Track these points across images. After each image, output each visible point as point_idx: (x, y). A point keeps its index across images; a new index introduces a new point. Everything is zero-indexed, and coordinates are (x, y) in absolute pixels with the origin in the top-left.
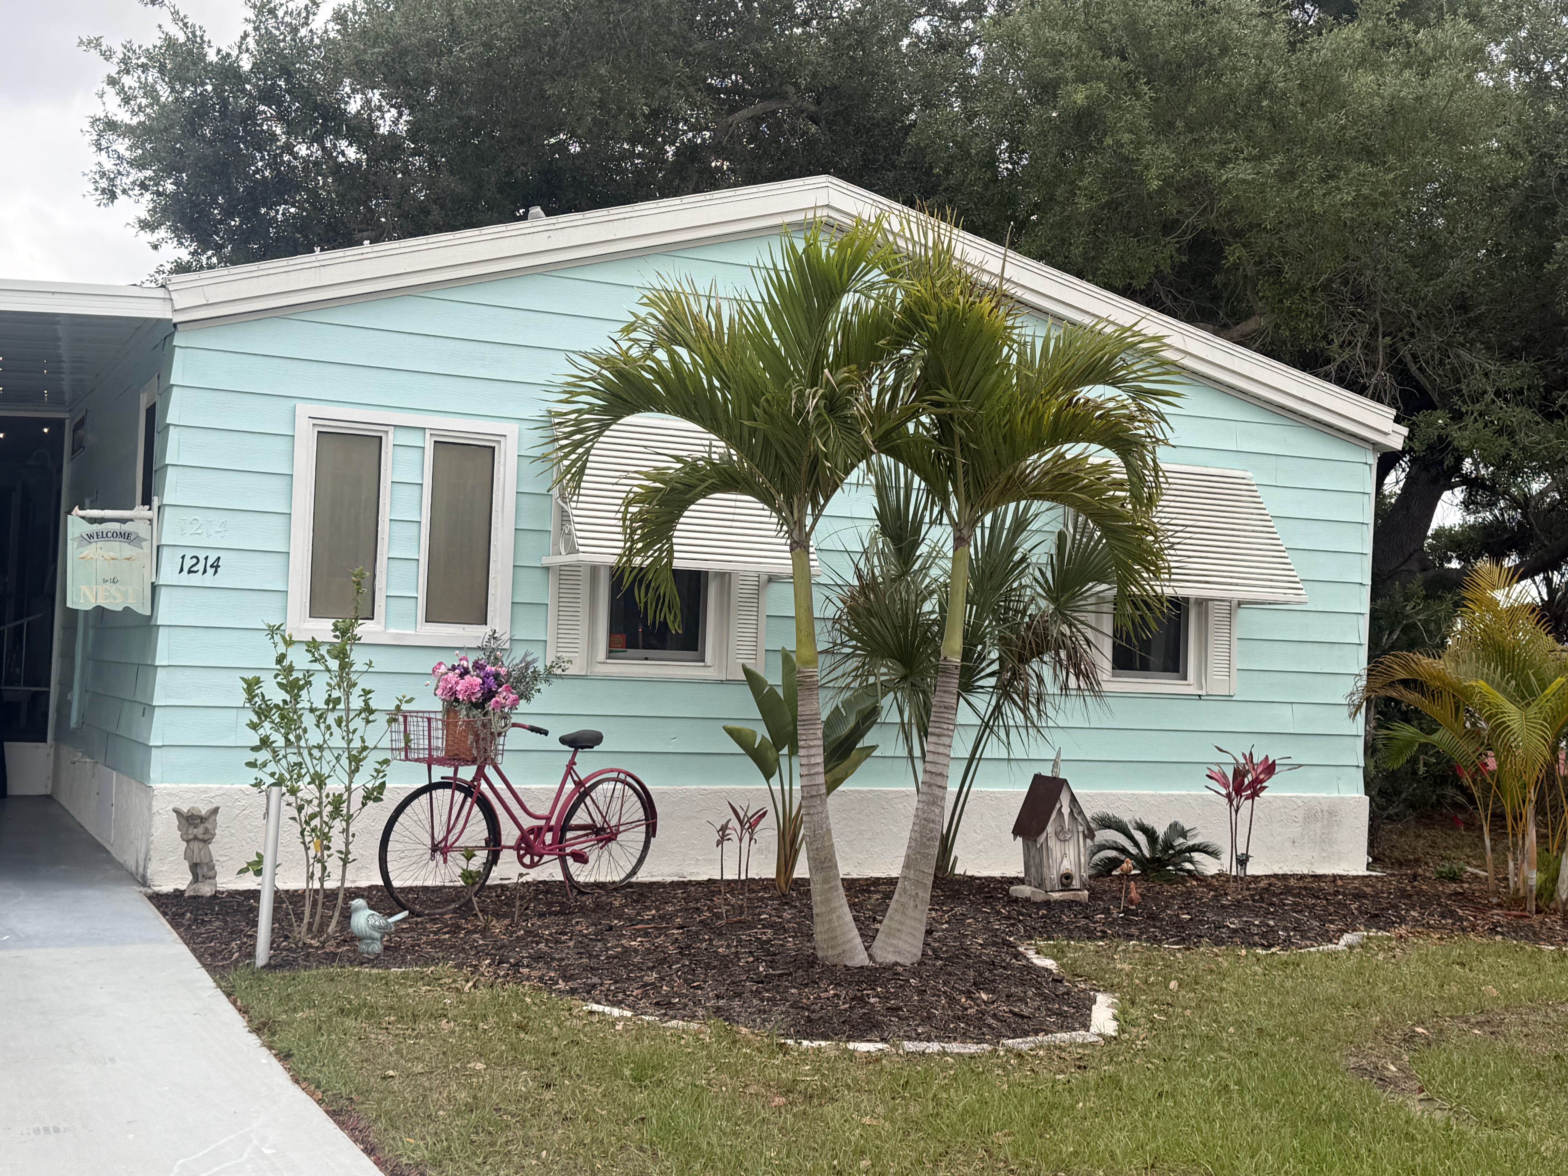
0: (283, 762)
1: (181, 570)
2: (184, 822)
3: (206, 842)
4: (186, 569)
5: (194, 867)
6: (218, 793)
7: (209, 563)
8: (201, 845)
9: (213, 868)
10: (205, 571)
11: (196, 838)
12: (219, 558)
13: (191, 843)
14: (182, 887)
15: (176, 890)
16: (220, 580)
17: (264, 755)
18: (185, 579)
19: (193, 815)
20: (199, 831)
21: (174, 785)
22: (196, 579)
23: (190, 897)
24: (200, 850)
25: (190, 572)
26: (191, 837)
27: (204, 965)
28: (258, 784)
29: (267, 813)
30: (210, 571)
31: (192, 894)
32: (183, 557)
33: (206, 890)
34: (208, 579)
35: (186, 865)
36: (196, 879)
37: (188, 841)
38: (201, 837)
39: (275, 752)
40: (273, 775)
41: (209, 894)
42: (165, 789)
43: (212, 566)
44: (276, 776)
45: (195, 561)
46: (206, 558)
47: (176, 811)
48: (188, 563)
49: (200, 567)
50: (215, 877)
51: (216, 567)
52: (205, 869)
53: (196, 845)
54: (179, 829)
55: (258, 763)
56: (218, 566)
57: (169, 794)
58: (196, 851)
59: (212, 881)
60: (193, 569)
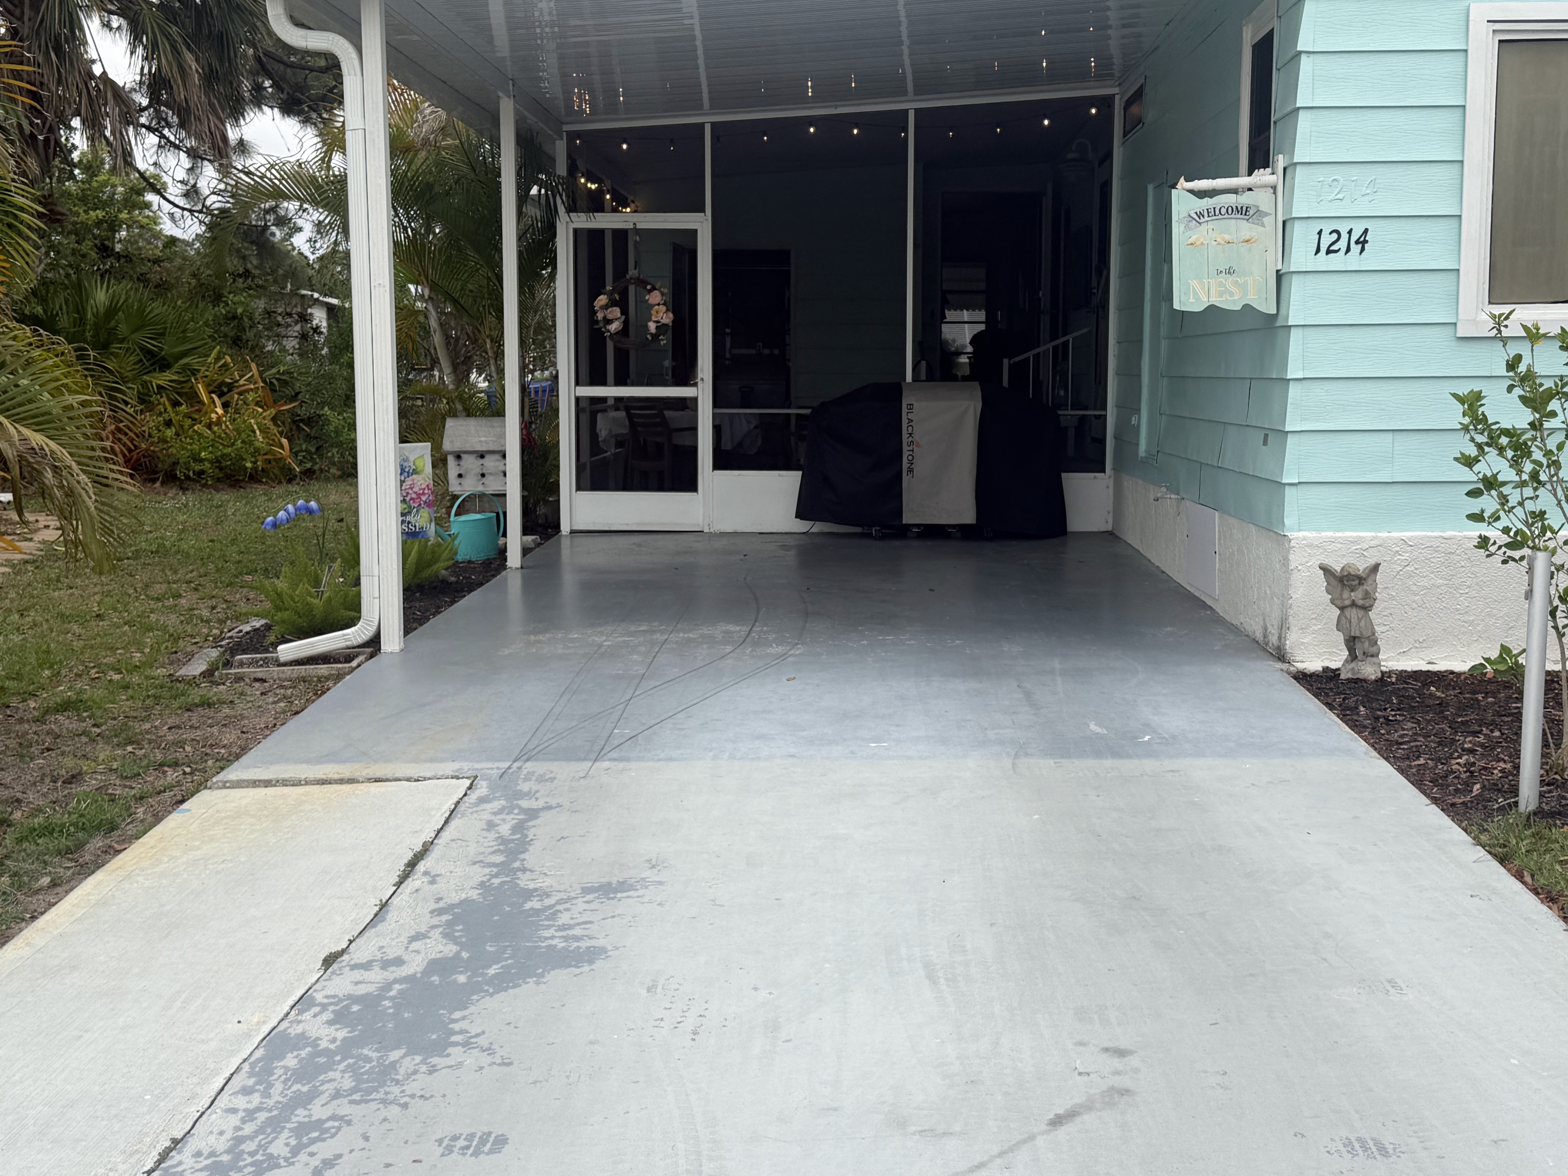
1: (1318, 250)
2: (1334, 582)
3: (1366, 609)
4: (1323, 249)
5: (1351, 642)
6: (1373, 543)
7: (1354, 238)
8: (1361, 613)
9: (1376, 643)
10: (1348, 250)
11: (1354, 604)
12: (1366, 231)
13: (1348, 612)
15: (1326, 669)
16: (1370, 260)
17: (1488, 503)
18: (1324, 262)
19: (1349, 574)
20: (1358, 596)
21: (1315, 534)
22: (1336, 262)
24: (1360, 620)
25: (1329, 252)
26: (1347, 603)
28: (1484, 542)
29: (1529, 595)
30: (1355, 249)
31: (1350, 675)
32: (1320, 233)
33: (1369, 671)
34: (1354, 260)
35: (1340, 638)
36: (1353, 657)
37: (1342, 609)
38: (1360, 602)
39: (1504, 500)
40: (1506, 530)
41: (1373, 677)
42: (1304, 539)
43: (1357, 242)
44: (1512, 534)
45: (1335, 236)
46: (1350, 232)
47: (1324, 568)
48: (1327, 240)
49: (1342, 244)
50: (1377, 656)
51: (1362, 242)
52: (1367, 644)
53: (1353, 613)
54: (1328, 592)
55: (1486, 515)
56: (1366, 242)
57: (1310, 546)
58: (1354, 621)
59: (1374, 659)
60: (1333, 248)
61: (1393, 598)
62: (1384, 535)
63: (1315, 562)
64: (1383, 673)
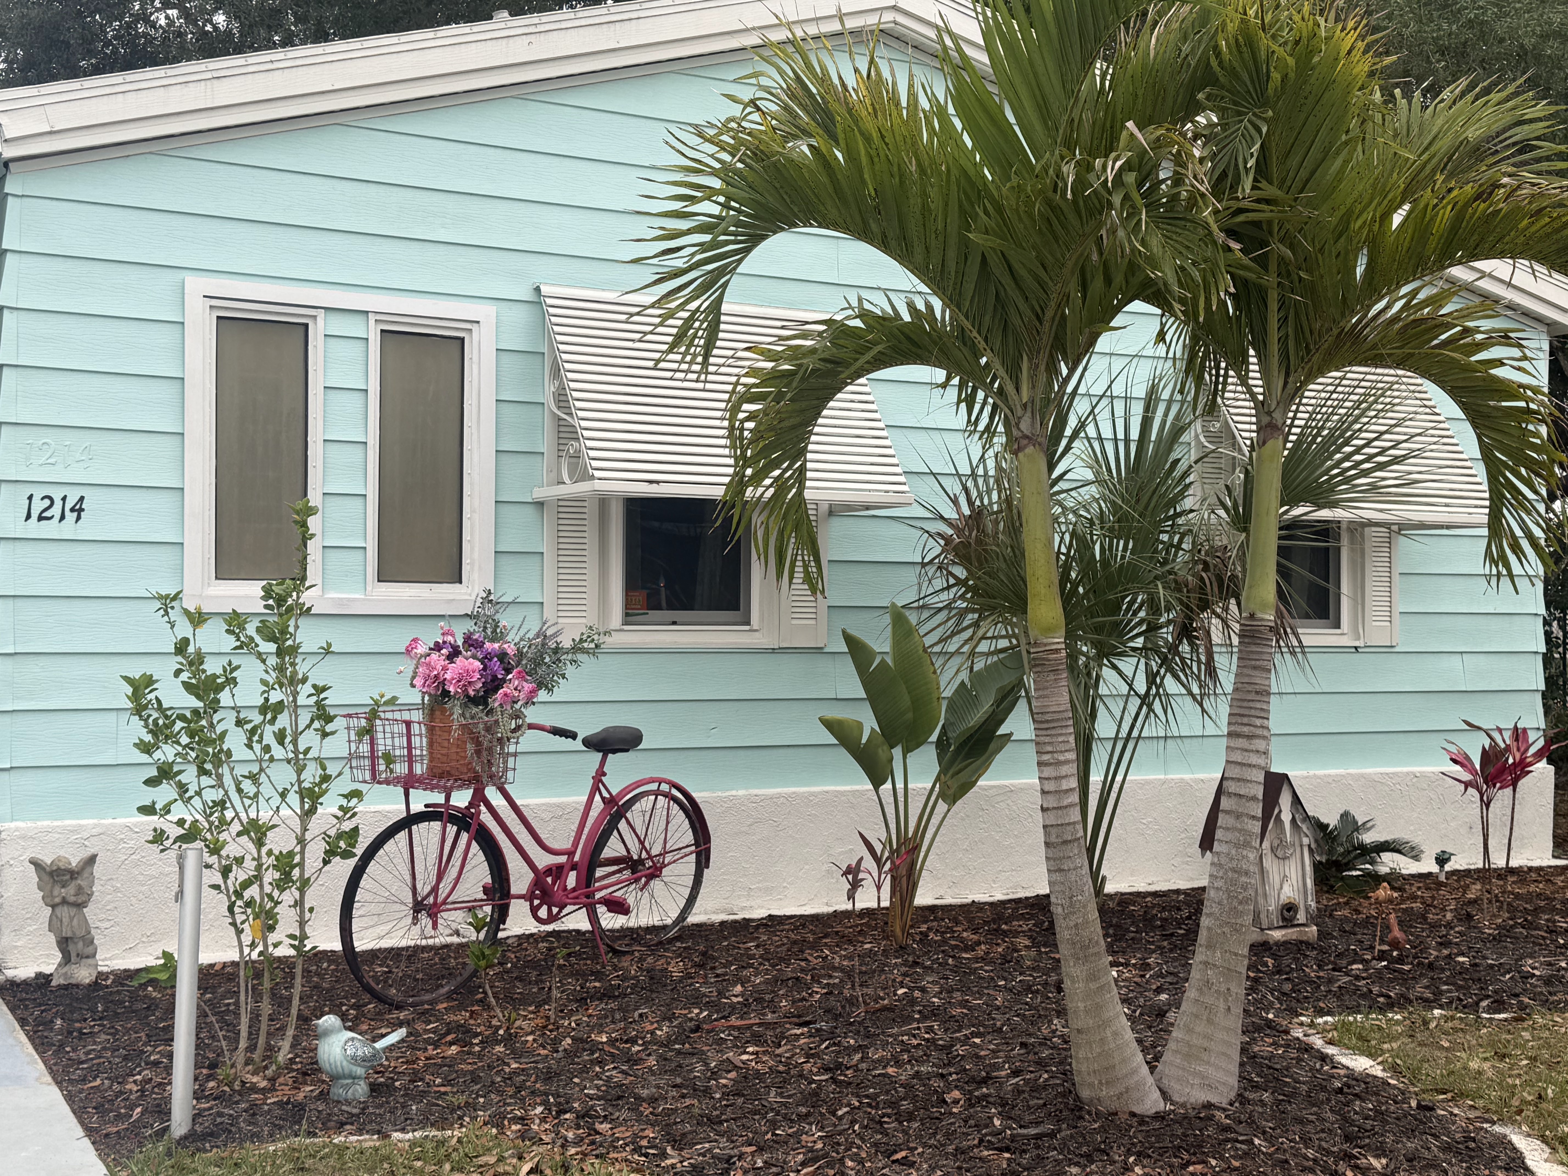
0: (196, 802)
1: (28, 516)
2: (46, 878)
3: (80, 906)
4: (35, 514)
5: (64, 943)
6: (95, 832)
7: (69, 505)
8: (73, 911)
9: (92, 942)
10: (63, 517)
11: (64, 902)
12: (82, 499)
13: (58, 911)
14: (48, 969)
15: (39, 975)
16: (87, 529)
17: (165, 793)
18: (34, 529)
19: (59, 869)
20: (69, 892)
21: (30, 824)
22: (50, 529)
23: (60, 987)
24: (71, 919)
25: (40, 518)
26: (57, 900)
27: (89, 1132)
28: (159, 837)
29: (180, 896)
30: (71, 517)
31: (62, 981)
32: (30, 498)
33: (84, 975)
34: (69, 528)
35: (52, 939)
36: (67, 959)
37: (53, 907)
38: (72, 899)
39: (182, 788)
40: (181, 823)
41: (87, 981)
42: (17, 830)
43: (72, 510)
44: (187, 826)
45: (47, 502)
46: (64, 499)
47: (35, 863)
48: (38, 506)
49: (56, 511)
50: (94, 955)
51: (78, 510)
52: (80, 944)
53: (64, 912)
54: (40, 888)
55: (158, 807)
56: (81, 510)
57: (23, 837)
58: (66, 921)
59: (90, 961)
60: (47, 514)
61: (117, 890)
62: (110, 821)
63: (28, 855)
64: (100, 974)
